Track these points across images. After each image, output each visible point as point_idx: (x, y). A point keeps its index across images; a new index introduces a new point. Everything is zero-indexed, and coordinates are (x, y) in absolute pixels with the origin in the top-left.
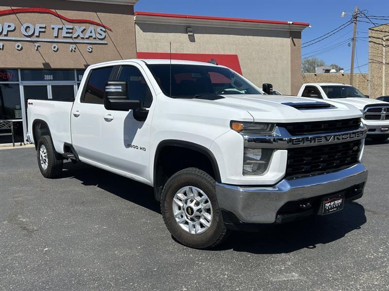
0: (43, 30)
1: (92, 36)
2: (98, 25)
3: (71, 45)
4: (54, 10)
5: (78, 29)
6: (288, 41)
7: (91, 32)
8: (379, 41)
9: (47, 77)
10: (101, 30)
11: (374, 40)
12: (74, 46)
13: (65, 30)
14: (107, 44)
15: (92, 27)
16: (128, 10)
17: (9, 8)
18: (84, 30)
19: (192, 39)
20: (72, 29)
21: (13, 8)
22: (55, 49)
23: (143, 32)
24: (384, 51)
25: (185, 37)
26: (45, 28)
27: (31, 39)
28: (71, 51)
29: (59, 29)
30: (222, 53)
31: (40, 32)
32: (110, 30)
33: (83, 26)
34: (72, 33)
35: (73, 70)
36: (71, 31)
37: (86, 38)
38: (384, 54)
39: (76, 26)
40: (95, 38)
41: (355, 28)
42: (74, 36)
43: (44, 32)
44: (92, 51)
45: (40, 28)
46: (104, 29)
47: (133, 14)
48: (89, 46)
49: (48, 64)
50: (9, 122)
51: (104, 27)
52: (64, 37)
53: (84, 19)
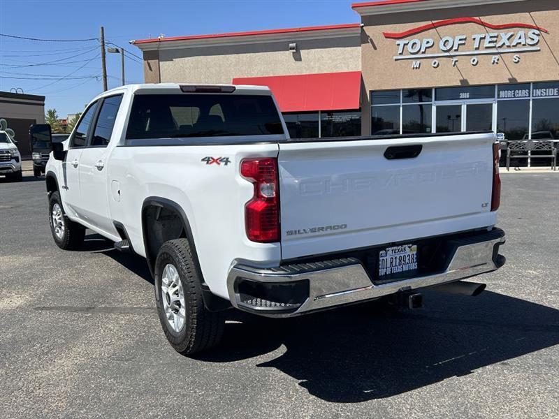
0: (463, 42)
1: (520, 43)
2: (530, 27)
3: (494, 57)
4: (477, 18)
5: (504, 36)
7: (520, 38)
9: (463, 95)
10: (534, 33)
12: (497, 57)
13: (488, 39)
14: (539, 50)
15: (521, 32)
17: (430, 23)
18: (512, 36)
20: (497, 37)
21: (434, 22)
22: (475, 63)
26: (465, 39)
28: (493, 63)
29: (481, 39)
31: (459, 45)
32: (546, 32)
33: (510, 32)
34: (496, 41)
35: (493, 85)
36: (495, 39)
37: (513, 46)
39: (502, 33)
40: (524, 45)
42: (497, 46)
43: (464, 44)
44: (518, 61)
45: (460, 40)
46: (537, 32)
48: (515, 56)
49: (466, 81)
51: (538, 29)
52: (487, 48)
53: (513, 22)
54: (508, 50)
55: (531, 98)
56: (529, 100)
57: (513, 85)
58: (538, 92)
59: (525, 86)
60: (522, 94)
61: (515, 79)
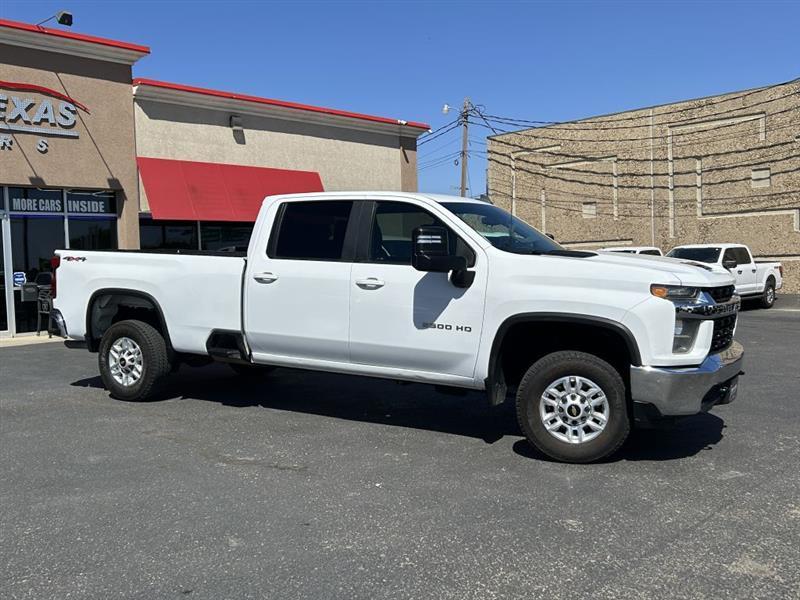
1: (47, 120)
2: (59, 97)
3: (3, 136)
5: (19, 102)
6: (396, 153)
7: (46, 112)
8: (505, 160)
10: (67, 108)
11: (497, 157)
12: (9, 137)
14: (77, 138)
15: (47, 102)
16: (120, 73)
18: (32, 105)
19: (240, 139)
20: (6, 102)
23: (150, 118)
24: (513, 176)
25: (226, 133)
28: (3, 148)
30: (292, 168)
32: (85, 110)
33: (30, 98)
34: (4, 110)
35: (2, 187)
36: (3, 106)
37: (35, 123)
38: (514, 182)
39: (15, 96)
40: (53, 125)
41: (465, 135)
42: (8, 117)
44: (46, 151)
46: (72, 108)
47: (131, 82)
48: (41, 140)
51: (72, 102)
53: (31, 83)
54: (26, 128)
55: (66, 214)
56: (63, 217)
57: (35, 190)
58: (76, 205)
59: (57, 193)
60: (50, 207)
61: (41, 180)
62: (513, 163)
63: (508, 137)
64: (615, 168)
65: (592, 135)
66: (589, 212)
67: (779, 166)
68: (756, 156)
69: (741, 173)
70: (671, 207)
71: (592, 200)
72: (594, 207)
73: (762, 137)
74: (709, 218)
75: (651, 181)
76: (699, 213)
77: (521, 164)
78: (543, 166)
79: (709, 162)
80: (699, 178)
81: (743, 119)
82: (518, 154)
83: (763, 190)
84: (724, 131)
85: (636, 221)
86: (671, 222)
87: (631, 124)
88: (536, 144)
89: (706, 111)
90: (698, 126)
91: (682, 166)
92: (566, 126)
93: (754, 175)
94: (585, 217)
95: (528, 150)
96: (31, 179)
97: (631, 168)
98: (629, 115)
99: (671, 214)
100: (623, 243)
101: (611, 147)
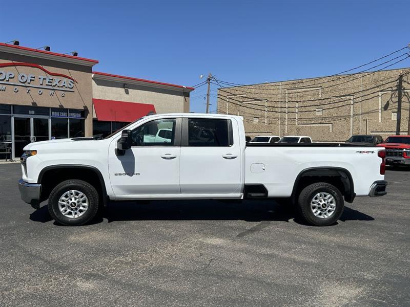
0: (33, 79)
1: (64, 86)
2: (69, 78)
3: (51, 91)
4: (41, 66)
6: (182, 98)
7: (64, 83)
8: (224, 98)
9: (31, 112)
10: (71, 82)
11: (221, 97)
12: (53, 91)
13: (48, 80)
14: (73, 92)
15: (65, 80)
16: (88, 69)
17: (11, 62)
18: (60, 81)
19: (127, 93)
20: (52, 80)
21: (14, 62)
22: (40, 93)
23: (98, 85)
24: (227, 105)
25: (122, 90)
26: (34, 77)
27: (25, 85)
28: (51, 95)
29: (44, 79)
30: (144, 103)
31: (31, 80)
32: (77, 82)
33: (59, 78)
34: (51, 82)
35: (49, 108)
36: (51, 81)
37: (61, 87)
38: (227, 107)
39: (55, 78)
40: (66, 87)
41: (209, 87)
42: (53, 85)
43: (34, 80)
44: (64, 96)
45: (31, 77)
46: (73, 81)
47: (91, 72)
48: (62, 92)
49: (36, 103)
50: (4, 144)
51: (73, 80)
52: (47, 85)
53: (60, 73)
54: (58, 89)
55: (68, 118)
56: (67, 119)
57: (61, 109)
58: (72, 114)
59: (66, 110)
60: (64, 115)
61: (62, 106)
62: (227, 100)
63: (226, 89)
64: (266, 104)
65: (258, 91)
66: (256, 121)
67: (326, 107)
68: (318, 103)
69: (312, 109)
70: (286, 121)
71: (257, 116)
72: (258, 119)
73: (320, 96)
74: (300, 126)
75: (280, 110)
76: (296, 124)
77: (231, 100)
78: (239, 102)
79: (301, 104)
80: (297, 109)
81: (314, 89)
82: (229, 97)
83: (320, 116)
84: (307, 93)
85: (273, 126)
86: (286, 127)
87: (272, 88)
88: (236, 93)
89: (301, 85)
90: (297, 90)
91: (291, 105)
92: (248, 87)
93: (317, 110)
94: (254, 123)
95: (234, 95)
96: (60, 106)
97: (272, 104)
98: (272, 84)
99: (286, 123)
100: (268, 134)
101: (265, 96)
